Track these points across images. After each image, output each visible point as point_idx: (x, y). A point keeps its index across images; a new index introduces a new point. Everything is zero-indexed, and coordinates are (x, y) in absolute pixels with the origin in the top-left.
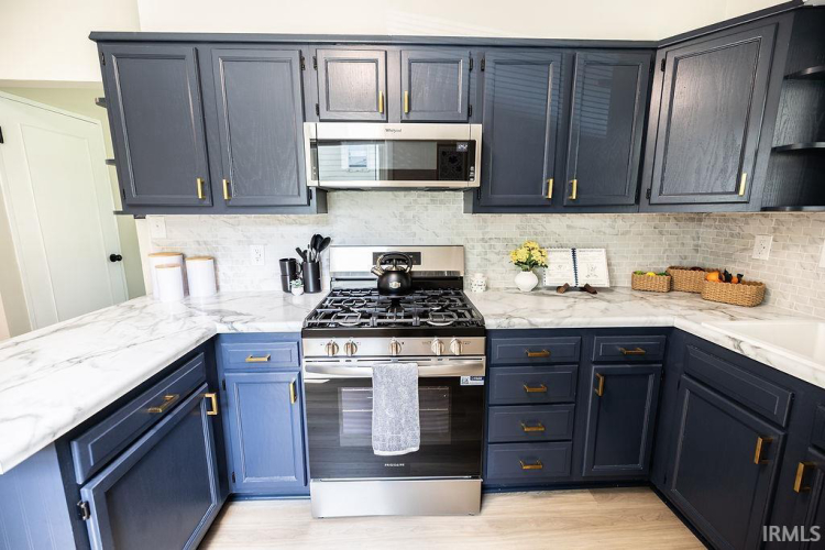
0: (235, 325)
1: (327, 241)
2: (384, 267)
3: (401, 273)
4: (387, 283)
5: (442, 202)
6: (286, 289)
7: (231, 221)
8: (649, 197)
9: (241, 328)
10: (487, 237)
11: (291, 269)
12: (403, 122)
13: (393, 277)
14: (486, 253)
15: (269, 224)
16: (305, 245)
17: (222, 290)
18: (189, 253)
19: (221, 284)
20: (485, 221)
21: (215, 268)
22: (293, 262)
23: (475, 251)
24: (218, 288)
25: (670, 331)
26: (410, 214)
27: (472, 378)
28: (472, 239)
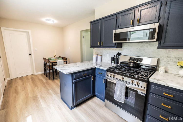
0: (98, 67)
1: (120, 54)
2: (130, 61)
3: (134, 63)
6: (111, 63)
7: (105, 49)
9: (99, 67)
10: (169, 56)
11: (113, 59)
14: (168, 61)
15: (111, 50)
16: (116, 54)
17: (103, 61)
18: (99, 54)
19: (103, 60)
20: (169, 51)
21: (102, 57)
22: (113, 58)
23: (164, 60)
24: (102, 61)
27: (142, 93)
28: (163, 57)
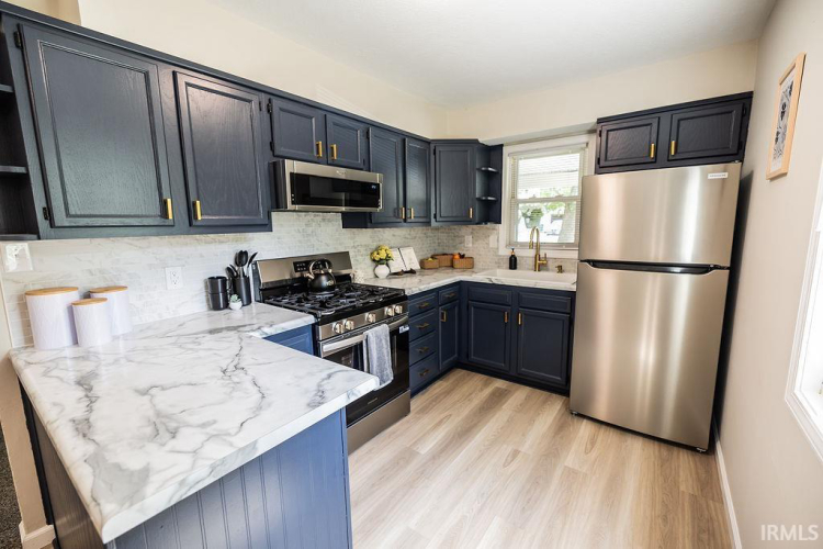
4: (320, 282)
5: (329, 221)
8: (435, 217)
12: (328, 164)
13: (324, 278)
16: (230, 262)
22: (222, 280)
25: (459, 284)
26: (310, 230)
